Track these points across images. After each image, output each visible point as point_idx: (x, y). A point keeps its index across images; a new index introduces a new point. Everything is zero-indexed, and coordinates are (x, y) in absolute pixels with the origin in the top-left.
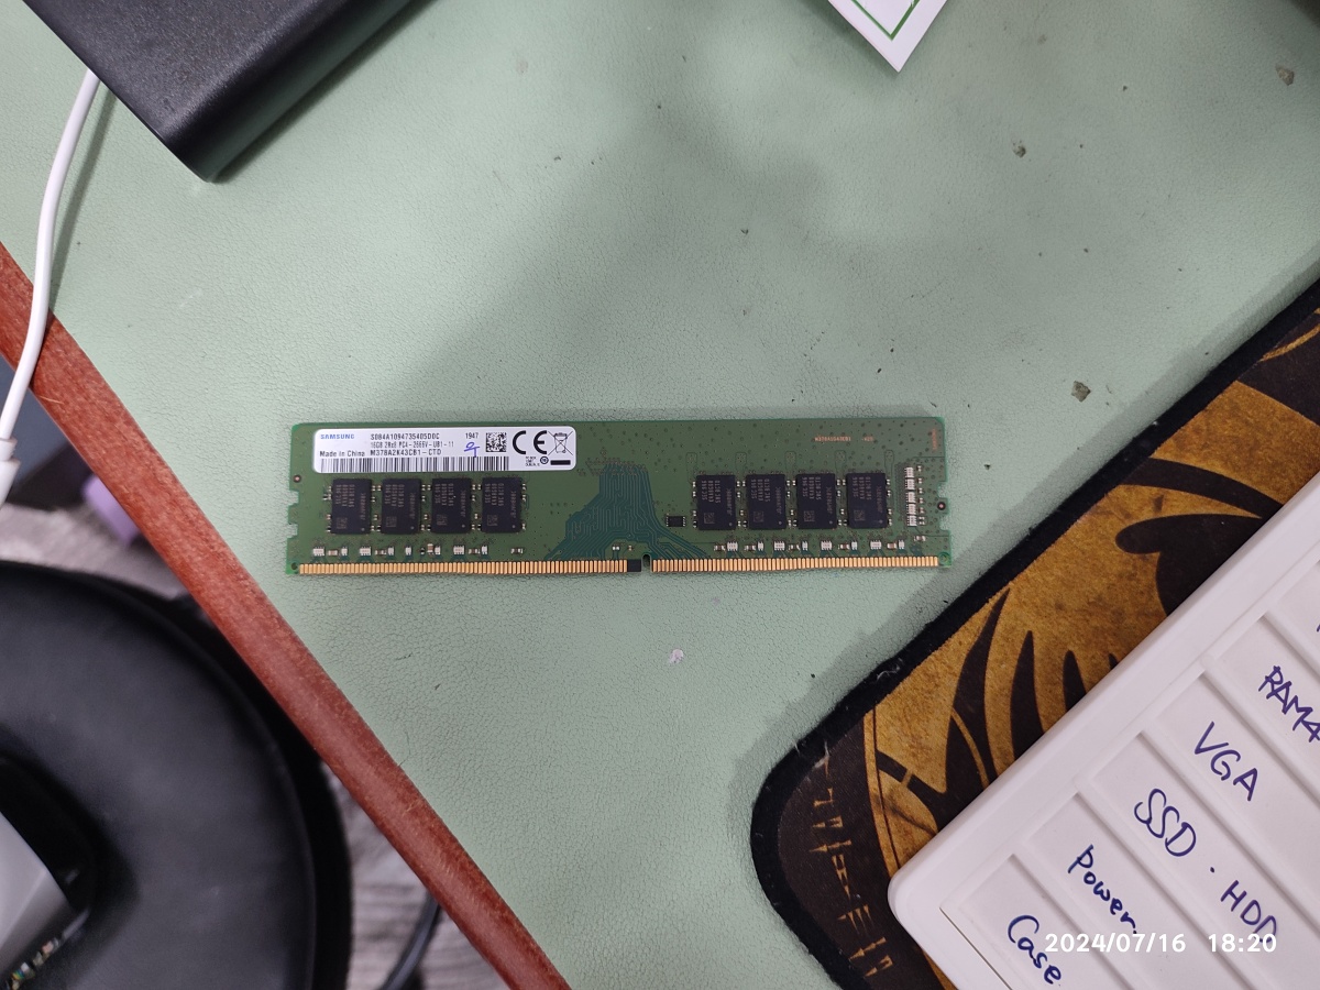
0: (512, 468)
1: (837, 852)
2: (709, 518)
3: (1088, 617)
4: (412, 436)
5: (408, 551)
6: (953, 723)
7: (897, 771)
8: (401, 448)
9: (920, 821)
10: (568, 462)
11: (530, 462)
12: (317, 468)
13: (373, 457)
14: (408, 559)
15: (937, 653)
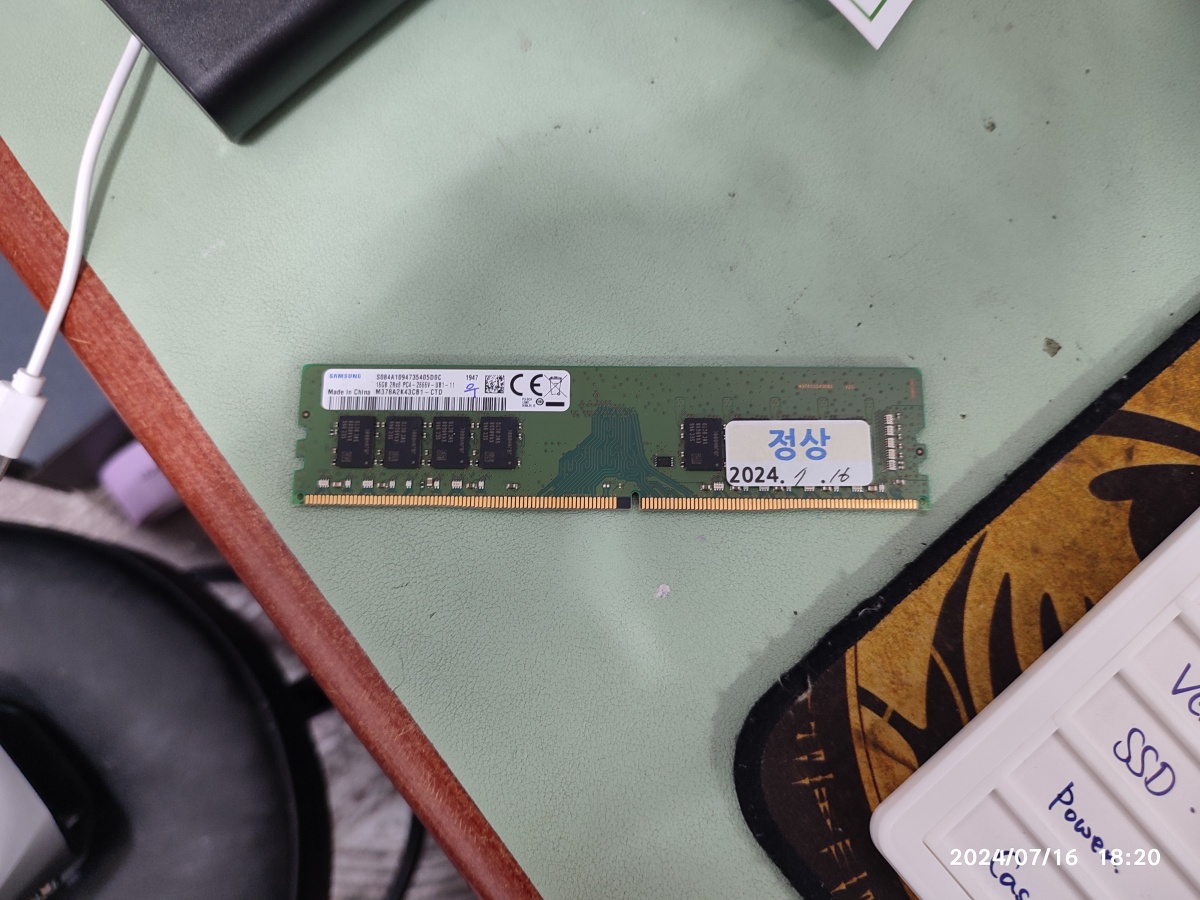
0: (509, 408)
1: (819, 785)
2: (696, 459)
3: (1063, 561)
4: (416, 377)
5: (409, 484)
6: (932, 660)
7: (879, 707)
8: (405, 388)
9: (900, 756)
10: (562, 404)
11: (526, 404)
12: (325, 405)
13: (378, 395)
14: (408, 492)
15: (916, 592)
